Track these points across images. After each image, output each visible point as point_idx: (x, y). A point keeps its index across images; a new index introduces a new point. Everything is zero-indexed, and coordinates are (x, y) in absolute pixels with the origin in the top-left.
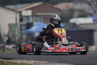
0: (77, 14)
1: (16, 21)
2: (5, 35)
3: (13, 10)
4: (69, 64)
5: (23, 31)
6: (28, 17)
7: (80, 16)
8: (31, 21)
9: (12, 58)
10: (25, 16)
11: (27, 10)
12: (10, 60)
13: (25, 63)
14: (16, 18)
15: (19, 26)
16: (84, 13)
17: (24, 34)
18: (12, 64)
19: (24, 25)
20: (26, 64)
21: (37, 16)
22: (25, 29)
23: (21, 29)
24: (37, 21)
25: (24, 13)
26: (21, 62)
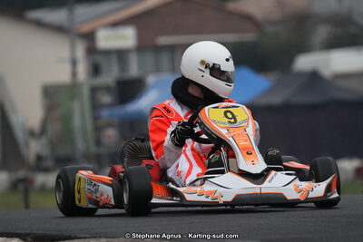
0: (322, 32)
1: (74, 74)
2: (32, 134)
3: (59, 29)
5: (105, 113)
6: (121, 55)
7: (335, 43)
8: (134, 70)
10: (107, 53)
11: (115, 25)
14: (74, 63)
15: (86, 92)
16: (353, 30)
17: (109, 125)
19: (108, 89)
21: (158, 49)
22: (110, 106)
23: (96, 106)
24: (158, 70)
25: (107, 40)
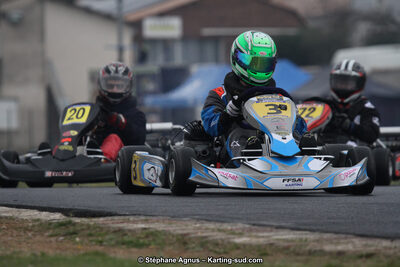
0: (363, 29)
3: (107, 17)
4: (336, 233)
6: (166, 44)
7: (375, 40)
8: (178, 60)
9: (109, 211)
10: (154, 41)
11: (162, 15)
12: (101, 219)
13: (160, 232)
14: (121, 50)
16: (393, 28)
18: (107, 233)
19: (152, 76)
20: (165, 233)
21: (203, 40)
22: (154, 93)
24: (202, 60)
25: (153, 29)
26: (143, 226)
